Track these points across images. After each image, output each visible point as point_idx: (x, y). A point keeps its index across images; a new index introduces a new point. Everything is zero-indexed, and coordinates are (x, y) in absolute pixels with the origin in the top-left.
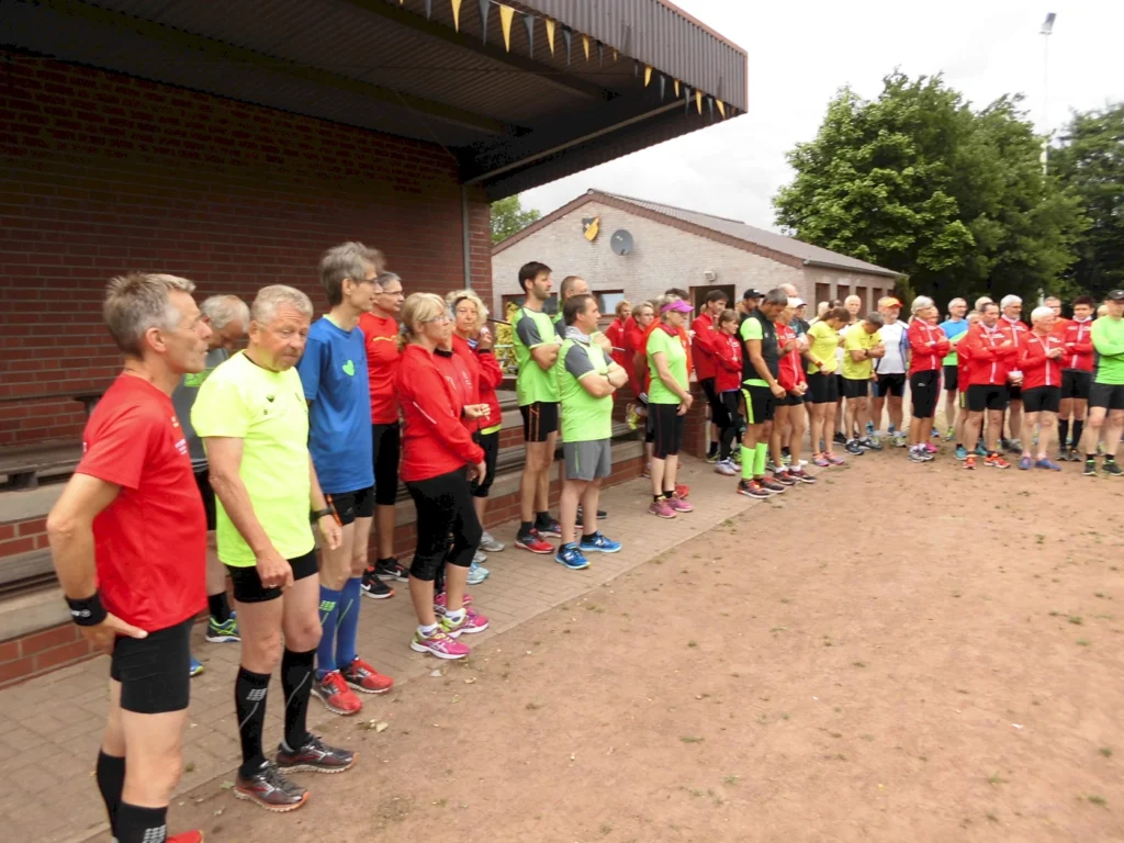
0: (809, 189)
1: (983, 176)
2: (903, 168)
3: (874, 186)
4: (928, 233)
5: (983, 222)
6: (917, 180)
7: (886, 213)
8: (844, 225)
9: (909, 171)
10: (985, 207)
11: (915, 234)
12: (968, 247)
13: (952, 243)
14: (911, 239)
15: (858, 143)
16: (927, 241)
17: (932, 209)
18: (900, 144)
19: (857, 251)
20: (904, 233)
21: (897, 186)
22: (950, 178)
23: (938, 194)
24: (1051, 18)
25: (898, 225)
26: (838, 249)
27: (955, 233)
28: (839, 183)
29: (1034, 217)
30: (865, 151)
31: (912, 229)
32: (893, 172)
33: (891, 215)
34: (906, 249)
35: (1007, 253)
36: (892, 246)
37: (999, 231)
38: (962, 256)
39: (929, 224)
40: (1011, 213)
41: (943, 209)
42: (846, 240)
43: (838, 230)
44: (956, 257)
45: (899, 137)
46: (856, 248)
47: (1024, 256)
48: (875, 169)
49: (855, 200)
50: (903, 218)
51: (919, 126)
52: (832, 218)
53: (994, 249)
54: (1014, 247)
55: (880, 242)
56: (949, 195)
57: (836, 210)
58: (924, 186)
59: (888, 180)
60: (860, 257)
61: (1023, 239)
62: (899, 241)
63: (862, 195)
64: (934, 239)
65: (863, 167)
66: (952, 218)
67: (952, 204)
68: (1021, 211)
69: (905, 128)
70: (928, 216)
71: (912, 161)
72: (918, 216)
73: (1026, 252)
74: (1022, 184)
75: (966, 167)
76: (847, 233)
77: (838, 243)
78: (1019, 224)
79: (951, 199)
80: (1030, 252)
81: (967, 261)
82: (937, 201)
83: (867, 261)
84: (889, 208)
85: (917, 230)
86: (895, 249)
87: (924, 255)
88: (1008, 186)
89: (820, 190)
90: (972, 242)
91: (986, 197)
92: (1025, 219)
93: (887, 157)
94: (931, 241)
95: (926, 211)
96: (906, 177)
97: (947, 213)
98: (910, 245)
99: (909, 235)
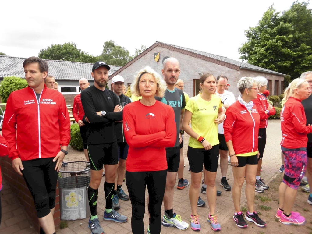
0: (253, 44)
2: (289, 35)
3: (277, 42)
4: (299, 60)
6: (294, 39)
7: (281, 52)
8: (265, 57)
9: (291, 36)
11: (293, 60)
13: (309, 63)
14: (292, 62)
15: (272, 27)
16: (298, 63)
17: (301, 51)
19: (270, 67)
20: (289, 60)
21: (286, 42)
22: (308, 39)
23: (303, 45)
25: (287, 57)
26: (262, 66)
28: (264, 41)
30: (275, 29)
31: (292, 58)
32: (284, 37)
33: (284, 53)
34: (289, 66)
36: (284, 64)
39: (299, 56)
41: (305, 50)
42: (265, 62)
43: (263, 59)
45: (288, 25)
46: (270, 66)
48: (277, 36)
49: (269, 47)
50: (288, 54)
52: (261, 54)
55: (279, 63)
56: (308, 45)
57: (262, 50)
58: (297, 42)
59: (282, 40)
60: (271, 69)
62: (286, 63)
63: (271, 45)
64: (301, 62)
65: (273, 35)
66: (309, 54)
67: (309, 48)
69: (290, 21)
70: (299, 53)
71: (293, 32)
72: (295, 53)
76: (266, 60)
77: (263, 64)
79: (309, 47)
82: (303, 47)
83: (274, 71)
84: (283, 50)
85: (294, 59)
86: (285, 66)
87: (297, 68)
89: (257, 45)
93: (282, 31)
94: (300, 63)
95: (298, 52)
96: (290, 38)
97: (307, 52)
98: (291, 64)
99: (291, 61)
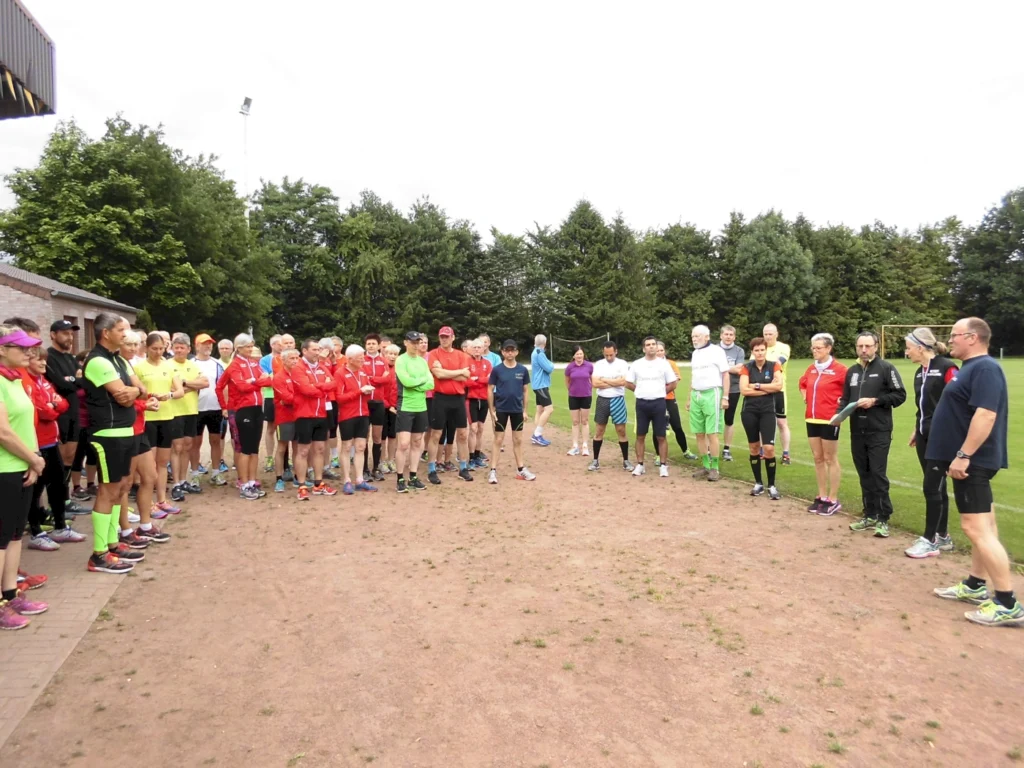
0: (33, 218)
1: (206, 226)
2: (134, 209)
3: (106, 223)
4: (160, 273)
5: (208, 266)
6: (147, 222)
7: (119, 250)
8: (75, 257)
9: (140, 212)
10: (209, 253)
11: (148, 272)
12: (197, 288)
13: (183, 283)
14: (145, 277)
15: (86, 179)
16: (160, 280)
17: (163, 250)
18: (131, 185)
19: (92, 285)
20: (138, 271)
21: (129, 225)
22: (177, 224)
23: (168, 237)
24: (247, 102)
25: (133, 263)
26: (70, 282)
27: (186, 274)
28: (68, 216)
29: (245, 265)
30: (95, 188)
31: (145, 267)
32: (124, 211)
33: (124, 252)
34: (140, 287)
35: (227, 294)
36: (127, 282)
37: (221, 275)
38: (192, 295)
39: (161, 264)
40: (227, 260)
41: (173, 251)
42: (76, 271)
43: (71, 263)
44: (187, 296)
45: (128, 179)
46: (91, 282)
47: (241, 298)
48: (106, 206)
49: (87, 235)
50: (136, 257)
51: (146, 172)
52: (63, 250)
53: (217, 291)
54: (232, 290)
55: (113, 278)
56: (178, 239)
57: (67, 241)
58: (154, 228)
59: (119, 219)
60: (94, 291)
61: (239, 284)
62: (132, 278)
63: (94, 230)
64: (167, 278)
65: (94, 203)
66: (182, 261)
67: (181, 247)
68: (235, 259)
69: (134, 171)
70: (160, 256)
71: (141, 203)
72: (151, 256)
73: (243, 294)
74: (234, 236)
75: (191, 215)
76: (80, 266)
77: (71, 275)
78: (234, 270)
79: (180, 243)
80: (246, 295)
81: (196, 301)
82: (167, 243)
83: (101, 295)
84: (122, 245)
85: (149, 269)
86: (130, 285)
87: (158, 293)
88: (224, 236)
89: (47, 220)
90: (201, 284)
91: (208, 244)
92: (239, 266)
93: (116, 196)
94: (163, 280)
95: (157, 252)
96: (137, 218)
97: (177, 255)
98: (144, 282)
99: (142, 273)
